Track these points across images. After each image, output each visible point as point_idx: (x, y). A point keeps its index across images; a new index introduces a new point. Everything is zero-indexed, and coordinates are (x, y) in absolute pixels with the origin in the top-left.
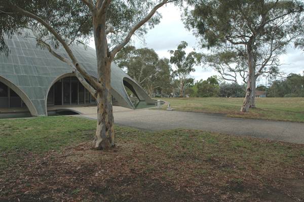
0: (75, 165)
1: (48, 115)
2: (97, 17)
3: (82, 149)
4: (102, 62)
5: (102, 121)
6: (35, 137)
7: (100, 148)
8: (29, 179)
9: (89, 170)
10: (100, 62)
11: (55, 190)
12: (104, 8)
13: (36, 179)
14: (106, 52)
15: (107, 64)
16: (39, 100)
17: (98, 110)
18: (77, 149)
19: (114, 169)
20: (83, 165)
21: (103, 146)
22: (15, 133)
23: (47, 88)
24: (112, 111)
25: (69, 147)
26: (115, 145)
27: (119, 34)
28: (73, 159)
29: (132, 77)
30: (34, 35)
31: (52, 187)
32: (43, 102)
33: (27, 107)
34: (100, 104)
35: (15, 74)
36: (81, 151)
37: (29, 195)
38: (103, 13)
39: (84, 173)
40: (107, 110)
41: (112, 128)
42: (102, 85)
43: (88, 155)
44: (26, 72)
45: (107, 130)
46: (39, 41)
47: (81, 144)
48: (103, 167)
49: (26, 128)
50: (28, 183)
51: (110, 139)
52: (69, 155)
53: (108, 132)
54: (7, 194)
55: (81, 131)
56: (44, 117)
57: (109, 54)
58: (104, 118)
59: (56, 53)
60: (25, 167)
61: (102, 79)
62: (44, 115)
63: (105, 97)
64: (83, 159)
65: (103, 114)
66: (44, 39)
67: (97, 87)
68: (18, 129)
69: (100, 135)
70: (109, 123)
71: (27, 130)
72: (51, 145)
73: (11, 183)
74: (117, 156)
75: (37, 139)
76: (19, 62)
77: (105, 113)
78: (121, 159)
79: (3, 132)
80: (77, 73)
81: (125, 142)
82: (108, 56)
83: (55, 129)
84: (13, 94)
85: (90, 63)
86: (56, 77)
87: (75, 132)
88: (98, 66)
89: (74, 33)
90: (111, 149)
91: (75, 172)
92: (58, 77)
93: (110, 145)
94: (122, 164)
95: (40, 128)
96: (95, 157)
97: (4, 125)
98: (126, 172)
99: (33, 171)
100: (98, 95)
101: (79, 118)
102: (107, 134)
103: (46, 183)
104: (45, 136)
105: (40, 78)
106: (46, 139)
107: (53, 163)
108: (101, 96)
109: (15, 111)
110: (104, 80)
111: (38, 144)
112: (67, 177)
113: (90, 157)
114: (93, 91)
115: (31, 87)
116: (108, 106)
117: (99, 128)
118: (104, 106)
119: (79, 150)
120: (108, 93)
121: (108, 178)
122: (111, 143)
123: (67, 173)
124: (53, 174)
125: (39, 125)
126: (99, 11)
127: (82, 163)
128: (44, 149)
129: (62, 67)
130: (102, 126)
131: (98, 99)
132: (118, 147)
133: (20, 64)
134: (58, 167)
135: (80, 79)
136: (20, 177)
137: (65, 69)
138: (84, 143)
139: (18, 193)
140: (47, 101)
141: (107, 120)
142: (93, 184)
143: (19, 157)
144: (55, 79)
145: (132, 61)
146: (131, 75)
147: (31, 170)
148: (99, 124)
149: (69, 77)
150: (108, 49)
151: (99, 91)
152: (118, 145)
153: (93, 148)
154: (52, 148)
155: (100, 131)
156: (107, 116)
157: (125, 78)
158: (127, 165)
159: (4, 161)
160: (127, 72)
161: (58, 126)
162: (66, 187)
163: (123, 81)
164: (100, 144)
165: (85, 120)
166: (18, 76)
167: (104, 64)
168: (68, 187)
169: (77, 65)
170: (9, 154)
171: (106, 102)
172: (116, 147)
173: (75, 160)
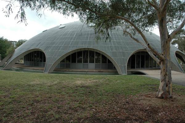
0: (145, 106)
1: (128, 74)
2: (160, 13)
3: (150, 97)
4: (164, 42)
5: (164, 80)
6: (122, 87)
7: (162, 97)
8: (120, 110)
9: (154, 111)
10: (163, 42)
11: (134, 119)
12: (165, 6)
13: (123, 111)
14: (167, 35)
15: (168, 43)
16: (123, 65)
17: (161, 73)
18: (146, 96)
19: (172, 113)
20: (150, 107)
21: (164, 96)
22: (111, 83)
23: (127, 59)
24: (171, 73)
25: (142, 94)
26: (172, 97)
27: (174, 22)
28: (144, 102)
29: (182, 50)
30: (122, 29)
31: (133, 117)
32: (125, 66)
33: (116, 69)
34: (163, 69)
35: (110, 51)
36: (149, 98)
37: (120, 119)
38: (164, 10)
39: (151, 112)
40: (168, 73)
41: (171, 85)
42: (165, 57)
43: (153, 101)
44: (116, 49)
45: (167, 86)
46: (125, 32)
47: (149, 93)
48: (164, 110)
49: (117, 81)
50: (119, 112)
51: (169, 92)
52: (142, 99)
53: (167, 87)
54: (109, 116)
55: (148, 85)
56: (125, 75)
57: (169, 36)
58: (165, 78)
59: (135, 38)
60: (117, 103)
61: (164, 53)
62: (125, 74)
63: (166, 64)
64: (150, 103)
65: (165, 75)
66: (128, 30)
67: (161, 58)
68: (112, 81)
69: (162, 89)
70: (169, 82)
71: (117, 82)
72: (131, 92)
73: (111, 110)
74: (174, 104)
75: (123, 88)
76: (113, 44)
77: (166, 75)
78: (178, 107)
79: (105, 82)
80: (148, 50)
81: (180, 96)
82: (169, 38)
83: (132, 83)
84: (110, 62)
85: (153, 43)
86: (132, 52)
87: (144, 85)
88: (161, 45)
89: (145, 25)
90: (169, 99)
91: (146, 111)
92: (133, 52)
93: (169, 96)
94: (178, 111)
95: (124, 81)
96: (158, 102)
97: (105, 78)
98: (182, 117)
99: (121, 106)
100: (161, 63)
101: (146, 77)
102: (167, 89)
103: (129, 114)
104: (127, 86)
105: (123, 53)
106: (127, 88)
107: (132, 103)
108: (163, 64)
109: (110, 71)
110: (165, 53)
111: (123, 91)
112: (141, 113)
113: (155, 102)
114: (158, 61)
115: (118, 58)
116: (168, 71)
117: (161, 84)
118: (165, 71)
119: (148, 97)
120: (168, 62)
121: (168, 118)
122: (169, 95)
123: (140, 110)
124: (132, 109)
125: (123, 80)
126: (162, 9)
127: (150, 106)
128: (127, 94)
129: (136, 46)
130: (164, 83)
131: (161, 66)
132: (175, 98)
133: (113, 45)
134: (135, 106)
135: (149, 53)
136: (115, 108)
137: (137, 47)
138: (151, 93)
139: (114, 116)
140: (127, 66)
141: (167, 80)
142: (158, 120)
143: (114, 97)
144: (132, 53)
145: (181, 39)
146: (181, 49)
147: (120, 105)
148: (162, 82)
149: (140, 52)
150: (168, 33)
151: (162, 60)
152: (174, 97)
153: (157, 97)
154: (132, 94)
155: (162, 87)
156: (167, 77)
157: (177, 51)
158: (182, 112)
159: (107, 98)
160: (177, 48)
161: (134, 81)
162: (140, 119)
163: (176, 53)
164: (162, 95)
165: (150, 78)
166: (112, 52)
167: (165, 43)
168: (142, 119)
169: (148, 44)
170: (109, 94)
171: (167, 68)
172: (173, 98)
173: (145, 103)
